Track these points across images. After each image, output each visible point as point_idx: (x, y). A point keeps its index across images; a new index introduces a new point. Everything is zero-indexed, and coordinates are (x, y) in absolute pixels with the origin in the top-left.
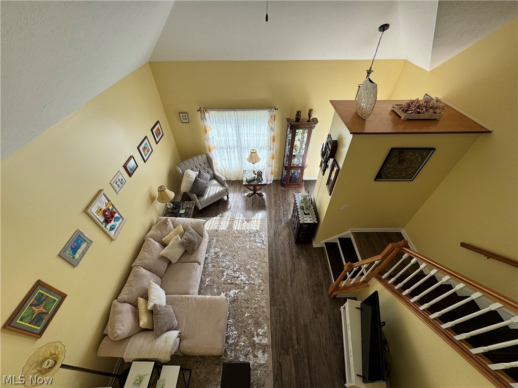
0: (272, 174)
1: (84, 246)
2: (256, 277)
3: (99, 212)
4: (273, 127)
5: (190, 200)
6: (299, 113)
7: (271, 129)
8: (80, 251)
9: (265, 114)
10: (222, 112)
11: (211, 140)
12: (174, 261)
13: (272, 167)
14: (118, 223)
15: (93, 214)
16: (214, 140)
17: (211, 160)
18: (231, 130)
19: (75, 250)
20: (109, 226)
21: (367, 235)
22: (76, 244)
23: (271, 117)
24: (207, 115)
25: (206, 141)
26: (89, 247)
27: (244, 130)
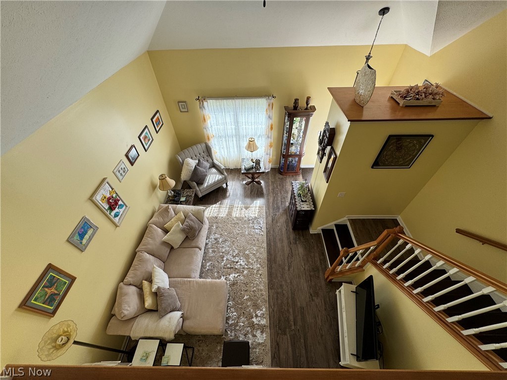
0: (269, 162)
1: (90, 232)
2: (254, 262)
3: (103, 200)
4: (271, 115)
5: (190, 188)
6: (296, 101)
7: (269, 117)
8: (87, 237)
9: (263, 103)
10: (220, 101)
11: (210, 129)
12: (175, 247)
13: (270, 155)
14: (121, 210)
15: (98, 201)
16: (213, 129)
17: (210, 149)
18: (229, 118)
19: (82, 236)
20: (113, 213)
21: (363, 221)
22: (83, 230)
23: (269, 105)
24: (205, 103)
25: (205, 130)
26: (95, 233)
27: (242, 119)
